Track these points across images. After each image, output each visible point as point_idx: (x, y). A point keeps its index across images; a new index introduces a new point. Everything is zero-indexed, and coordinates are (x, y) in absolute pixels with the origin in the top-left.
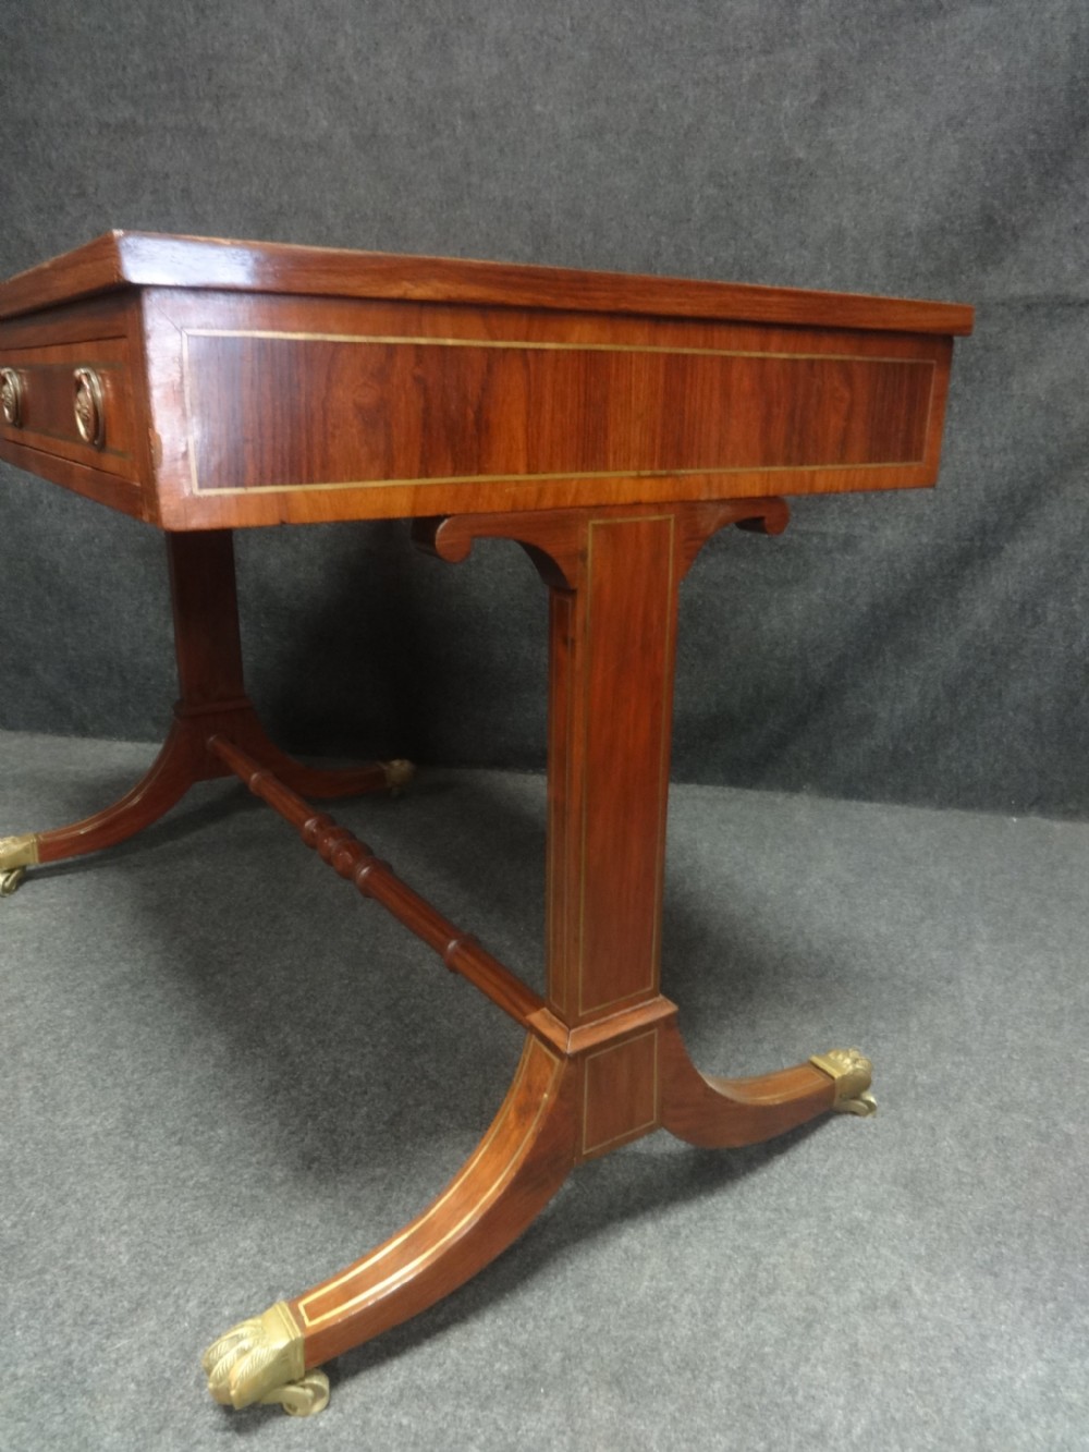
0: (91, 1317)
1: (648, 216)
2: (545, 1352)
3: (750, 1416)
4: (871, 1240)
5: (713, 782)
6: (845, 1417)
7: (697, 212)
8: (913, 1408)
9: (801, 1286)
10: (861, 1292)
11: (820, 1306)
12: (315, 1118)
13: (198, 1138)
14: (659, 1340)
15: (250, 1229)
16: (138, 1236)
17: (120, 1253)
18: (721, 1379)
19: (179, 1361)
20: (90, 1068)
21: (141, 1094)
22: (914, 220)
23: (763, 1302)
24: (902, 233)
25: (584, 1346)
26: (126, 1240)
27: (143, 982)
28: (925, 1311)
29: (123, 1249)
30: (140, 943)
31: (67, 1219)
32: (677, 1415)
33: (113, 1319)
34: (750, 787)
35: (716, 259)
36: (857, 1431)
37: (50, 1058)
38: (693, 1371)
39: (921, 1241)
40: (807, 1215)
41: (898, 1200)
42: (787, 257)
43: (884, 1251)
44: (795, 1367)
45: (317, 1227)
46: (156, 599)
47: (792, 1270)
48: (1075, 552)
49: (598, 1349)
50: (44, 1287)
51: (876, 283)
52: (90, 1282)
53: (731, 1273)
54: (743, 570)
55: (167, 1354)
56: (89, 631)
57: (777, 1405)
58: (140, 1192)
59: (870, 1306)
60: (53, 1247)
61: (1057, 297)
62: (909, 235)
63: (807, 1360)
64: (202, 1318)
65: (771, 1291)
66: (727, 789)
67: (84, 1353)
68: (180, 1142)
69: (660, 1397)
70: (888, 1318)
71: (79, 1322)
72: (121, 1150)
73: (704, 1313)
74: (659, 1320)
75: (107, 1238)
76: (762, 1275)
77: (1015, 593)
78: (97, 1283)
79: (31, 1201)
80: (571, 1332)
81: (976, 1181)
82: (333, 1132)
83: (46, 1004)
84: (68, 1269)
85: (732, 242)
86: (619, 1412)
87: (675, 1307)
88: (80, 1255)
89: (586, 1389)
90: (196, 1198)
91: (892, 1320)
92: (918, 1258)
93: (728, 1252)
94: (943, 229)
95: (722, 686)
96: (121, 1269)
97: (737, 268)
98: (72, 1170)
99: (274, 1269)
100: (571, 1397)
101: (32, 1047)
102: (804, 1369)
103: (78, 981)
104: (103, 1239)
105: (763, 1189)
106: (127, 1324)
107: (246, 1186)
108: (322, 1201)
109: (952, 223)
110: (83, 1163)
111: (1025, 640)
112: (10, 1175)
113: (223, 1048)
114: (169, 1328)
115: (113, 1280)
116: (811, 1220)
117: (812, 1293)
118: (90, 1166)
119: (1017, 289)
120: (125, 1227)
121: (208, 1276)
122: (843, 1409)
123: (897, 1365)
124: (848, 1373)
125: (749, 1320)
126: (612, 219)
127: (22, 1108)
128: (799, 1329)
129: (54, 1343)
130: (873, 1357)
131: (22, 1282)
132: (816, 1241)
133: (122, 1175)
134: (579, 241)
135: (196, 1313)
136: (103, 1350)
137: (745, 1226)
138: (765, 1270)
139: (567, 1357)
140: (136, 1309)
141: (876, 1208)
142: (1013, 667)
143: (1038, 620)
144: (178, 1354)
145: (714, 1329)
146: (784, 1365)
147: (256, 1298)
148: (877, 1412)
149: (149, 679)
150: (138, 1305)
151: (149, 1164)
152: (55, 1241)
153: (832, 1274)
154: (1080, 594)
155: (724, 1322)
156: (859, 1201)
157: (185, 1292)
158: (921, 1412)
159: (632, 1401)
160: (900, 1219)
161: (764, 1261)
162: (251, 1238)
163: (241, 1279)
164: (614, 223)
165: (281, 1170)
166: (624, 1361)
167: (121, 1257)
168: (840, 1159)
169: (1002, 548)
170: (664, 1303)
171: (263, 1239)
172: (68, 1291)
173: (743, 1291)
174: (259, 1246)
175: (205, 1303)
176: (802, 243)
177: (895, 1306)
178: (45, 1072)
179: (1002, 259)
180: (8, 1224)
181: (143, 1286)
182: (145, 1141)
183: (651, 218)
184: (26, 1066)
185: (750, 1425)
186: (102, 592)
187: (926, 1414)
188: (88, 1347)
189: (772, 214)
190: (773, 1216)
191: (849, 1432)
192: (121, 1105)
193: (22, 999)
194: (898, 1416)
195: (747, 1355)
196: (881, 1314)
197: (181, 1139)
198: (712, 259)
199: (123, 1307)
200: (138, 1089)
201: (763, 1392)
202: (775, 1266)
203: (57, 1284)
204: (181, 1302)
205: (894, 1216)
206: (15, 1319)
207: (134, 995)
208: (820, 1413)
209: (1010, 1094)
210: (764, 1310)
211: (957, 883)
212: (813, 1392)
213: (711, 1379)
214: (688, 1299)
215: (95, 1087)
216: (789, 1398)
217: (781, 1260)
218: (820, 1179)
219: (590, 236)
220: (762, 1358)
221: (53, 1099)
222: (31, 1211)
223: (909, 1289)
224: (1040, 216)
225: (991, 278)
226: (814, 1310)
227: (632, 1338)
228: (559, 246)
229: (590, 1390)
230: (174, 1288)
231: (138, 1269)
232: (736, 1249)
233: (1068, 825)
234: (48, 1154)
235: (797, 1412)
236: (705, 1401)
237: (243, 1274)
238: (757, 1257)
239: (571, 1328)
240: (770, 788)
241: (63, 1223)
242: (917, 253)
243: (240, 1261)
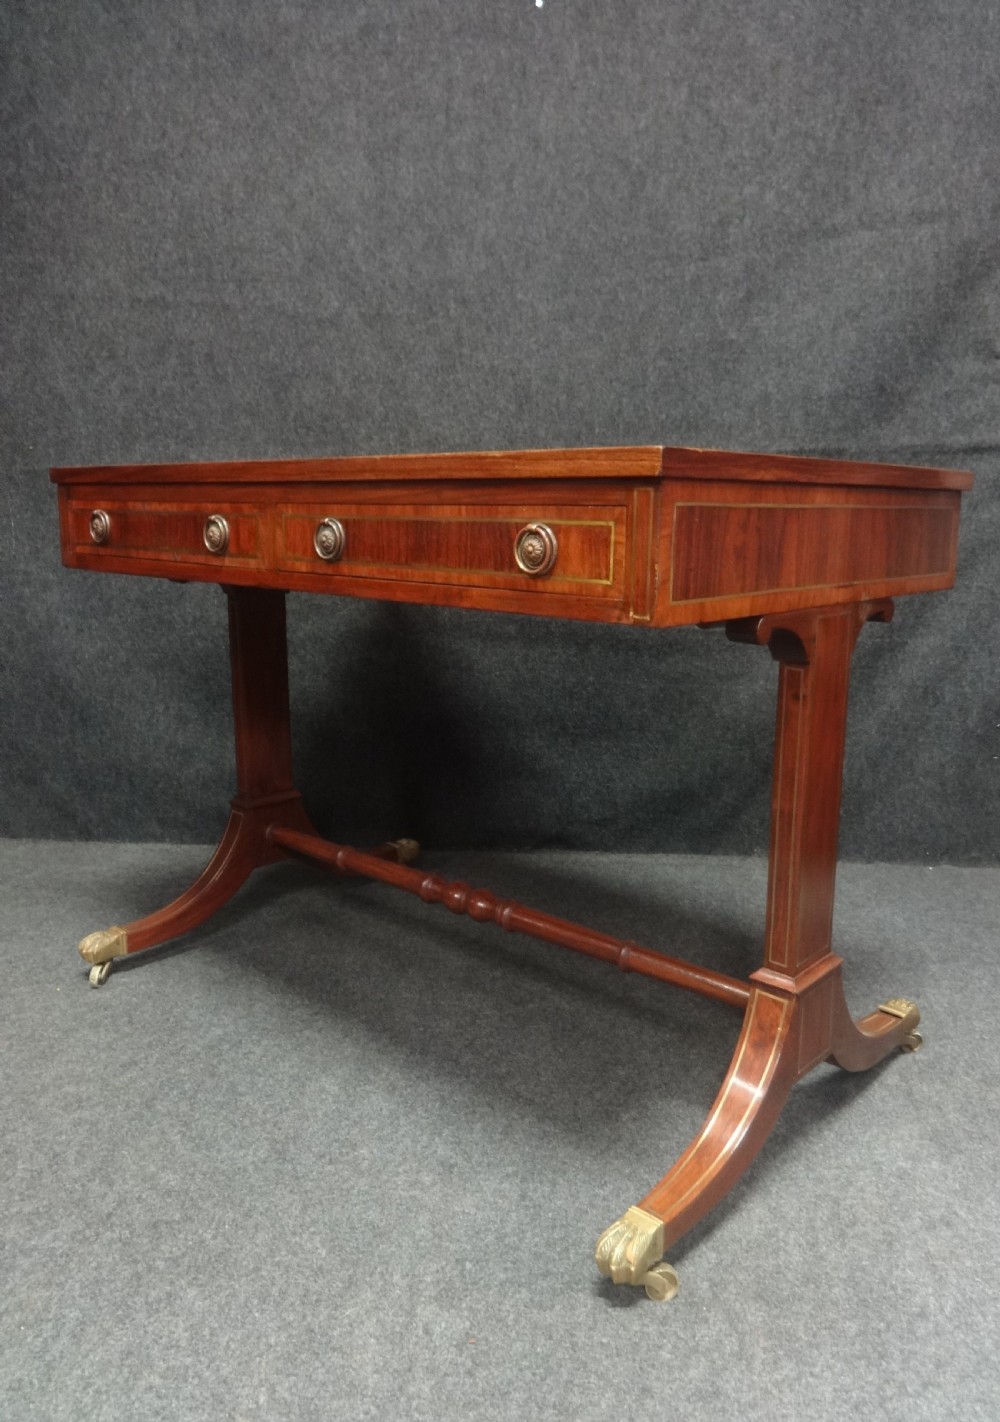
0: (315, 1298)
1: (611, 382)
2: (695, 1282)
3: (866, 1306)
4: (918, 1183)
5: (674, 851)
6: (937, 1301)
7: (651, 379)
8: (983, 1291)
9: (875, 1218)
10: (921, 1219)
11: (893, 1230)
12: (440, 1135)
13: (346, 1158)
14: (780, 1266)
15: (420, 1220)
16: (326, 1234)
17: (317, 1248)
18: (838, 1286)
19: (404, 1318)
20: (224, 1113)
21: (280, 1129)
22: (825, 388)
23: (850, 1232)
24: (815, 397)
25: (724, 1276)
26: (317, 1238)
27: (240, 1041)
28: (972, 1226)
29: (319, 1245)
30: (223, 1011)
31: (259, 1228)
32: (813, 1312)
33: (334, 1296)
34: (709, 853)
35: (667, 416)
36: (948, 1310)
37: (184, 1107)
38: (814, 1283)
39: (954, 1180)
40: (863, 1168)
41: (929, 1151)
42: (725, 414)
43: (930, 1190)
44: (890, 1272)
45: (476, 1214)
46: (167, 708)
47: (865, 1208)
48: (963, 645)
49: (735, 1277)
50: (264, 1282)
51: (798, 435)
52: (302, 1273)
53: (820, 1214)
54: (697, 667)
55: (390, 1314)
56: (100, 741)
57: (884, 1298)
58: (313, 1202)
59: (931, 1226)
60: (257, 1250)
61: (936, 446)
62: (821, 399)
63: (897, 1266)
64: (410, 1287)
65: (854, 1224)
66: (689, 856)
67: (320, 1322)
68: (331, 1162)
69: (796, 1302)
70: (946, 1233)
71: (306, 1301)
72: (282, 1173)
73: (808, 1243)
74: (776, 1252)
75: (301, 1238)
76: (844, 1213)
77: (919, 679)
78: (308, 1273)
79: (220, 1219)
80: (711, 1266)
81: (981, 1136)
82: (459, 1143)
83: (159, 1066)
84: (278, 1264)
85: (680, 403)
86: (769, 1316)
87: (784, 1241)
88: (283, 1253)
89: (738, 1304)
90: (364, 1202)
91: (949, 1233)
92: (956, 1192)
93: (813, 1200)
94: (847, 395)
95: (683, 767)
96: (324, 1259)
97: (684, 423)
98: (245, 1191)
99: (453, 1247)
100: (729, 1310)
101: (162, 1100)
102: (897, 1273)
103: (180, 1046)
104: (298, 1239)
105: (823, 1154)
106: (348, 1297)
107: (402, 1190)
108: (471, 1195)
109: (853, 390)
110: (253, 1186)
111: (928, 717)
112: (192, 1199)
113: (336, 1088)
114: (385, 1296)
115: (320, 1268)
116: (868, 1172)
117: (884, 1223)
118: (260, 1187)
119: (905, 440)
120: (312, 1229)
121: (401, 1257)
122: (933, 1295)
123: (964, 1263)
124: (928, 1273)
125: (843, 1245)
126: (581, 384)
127: (177, 1148)
128: (884, 1247)
129: (291, 1318)
130: (944, 1260)
131: (244, 1279)
132: (877, 1186)
133: (291, 1192)
134: (554, 401)
135: (404, 1283)
136: (336, 1319)
137: (819, 1180)
138: (845, 1209)
139: (713, 1285)
140: (349, 1287)
141: (914, 1158)
142: (921, 740)
143: (937, 701)
144: (400, 1313)
145: (819, 1254)
146: (880, 1271)
147: (448, 1268)
148: (959, 1295)
149: (157, 783)
150: (351, 1283)
151: (311, 1180)
152: (257, 1246)
153: (896, 1208)
154: (969, 678)
155: (824, 1248)
156: (900, 1155)
157: (387, 1269)
158: (990, 1292)
159: (776, 1307)
160: (935, 1165)
161: (843, 1203)
162: (423, 1227)
163: (428, 1256)
164: (584, 387)
165: (428, 1176)
166: (758, 1283)
167: (319, 1251)
168: (876, 1131)
169: (907, 643)
170: (775, 1239)
171: (434, 1227)
172: (286, 1282)
173: (833, 1226)
174: (433, 1232)
175: (407, 1275)
176: (737, 405)
177: (948, 1224)
178: (185, 1119)
179: (892, 418)
180: (209, 1237)
181: (348, 1270)
182: (300, 1164)
183: (614, 384)
184: (164, 1115)
185: (869, 1313)
186: (115, 704)
187: (994, 1293)
188: (321, 1318)
189: (712, 381)
190: (837, 1172)
191: (942, 1310)
192: (266, 1139)
193: (136, 1063)
194: (974, 1296)
195: (851, 1268)
196: (940, 1231)
197: (331, 1160)
198: (664, 416)
199: (337, 1287)
200: (275, 1126)
201: (871, 1291)
202: (851, 1207)
203: (274, 1278)
204: (387, 1277)
205: (929, 1163)
206: (249, 1305)
207: (237, 1053)
208: (917, 1300)
209: (989, 1069)
210: (853, 1237)
211: (900, 920)
212: (908, 1286)
213: (831, 1287)
214: (792, 1235)
215: (235, 1126)
216: (892, 1292)
217: (855, 1202)
218: (865, 1144)
219: (564, 397)
220: (863, 1269)
221: (202, 1139)
222: (224, 1225)
223: (955, 1213)
224: (919, 385)
225: (885, 431)
226: (891, 1234)
227: (758, 1266)
228: (537, 405)
229: (741, 1304)
230: (376, 1268)
231: (338, 1258)
232: (818, 1197)
233: (976, 870)
234: (217, 1181)
235: (901, 1301)
236: (831, 1301)
237: (430, 1253)
238: (836, 1202)
239: (709, 1263)
240: (726, 853)
241: (257, 1231)
242: (828, 412)
243: (422, 1244)
